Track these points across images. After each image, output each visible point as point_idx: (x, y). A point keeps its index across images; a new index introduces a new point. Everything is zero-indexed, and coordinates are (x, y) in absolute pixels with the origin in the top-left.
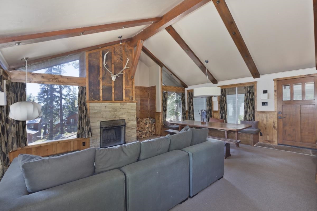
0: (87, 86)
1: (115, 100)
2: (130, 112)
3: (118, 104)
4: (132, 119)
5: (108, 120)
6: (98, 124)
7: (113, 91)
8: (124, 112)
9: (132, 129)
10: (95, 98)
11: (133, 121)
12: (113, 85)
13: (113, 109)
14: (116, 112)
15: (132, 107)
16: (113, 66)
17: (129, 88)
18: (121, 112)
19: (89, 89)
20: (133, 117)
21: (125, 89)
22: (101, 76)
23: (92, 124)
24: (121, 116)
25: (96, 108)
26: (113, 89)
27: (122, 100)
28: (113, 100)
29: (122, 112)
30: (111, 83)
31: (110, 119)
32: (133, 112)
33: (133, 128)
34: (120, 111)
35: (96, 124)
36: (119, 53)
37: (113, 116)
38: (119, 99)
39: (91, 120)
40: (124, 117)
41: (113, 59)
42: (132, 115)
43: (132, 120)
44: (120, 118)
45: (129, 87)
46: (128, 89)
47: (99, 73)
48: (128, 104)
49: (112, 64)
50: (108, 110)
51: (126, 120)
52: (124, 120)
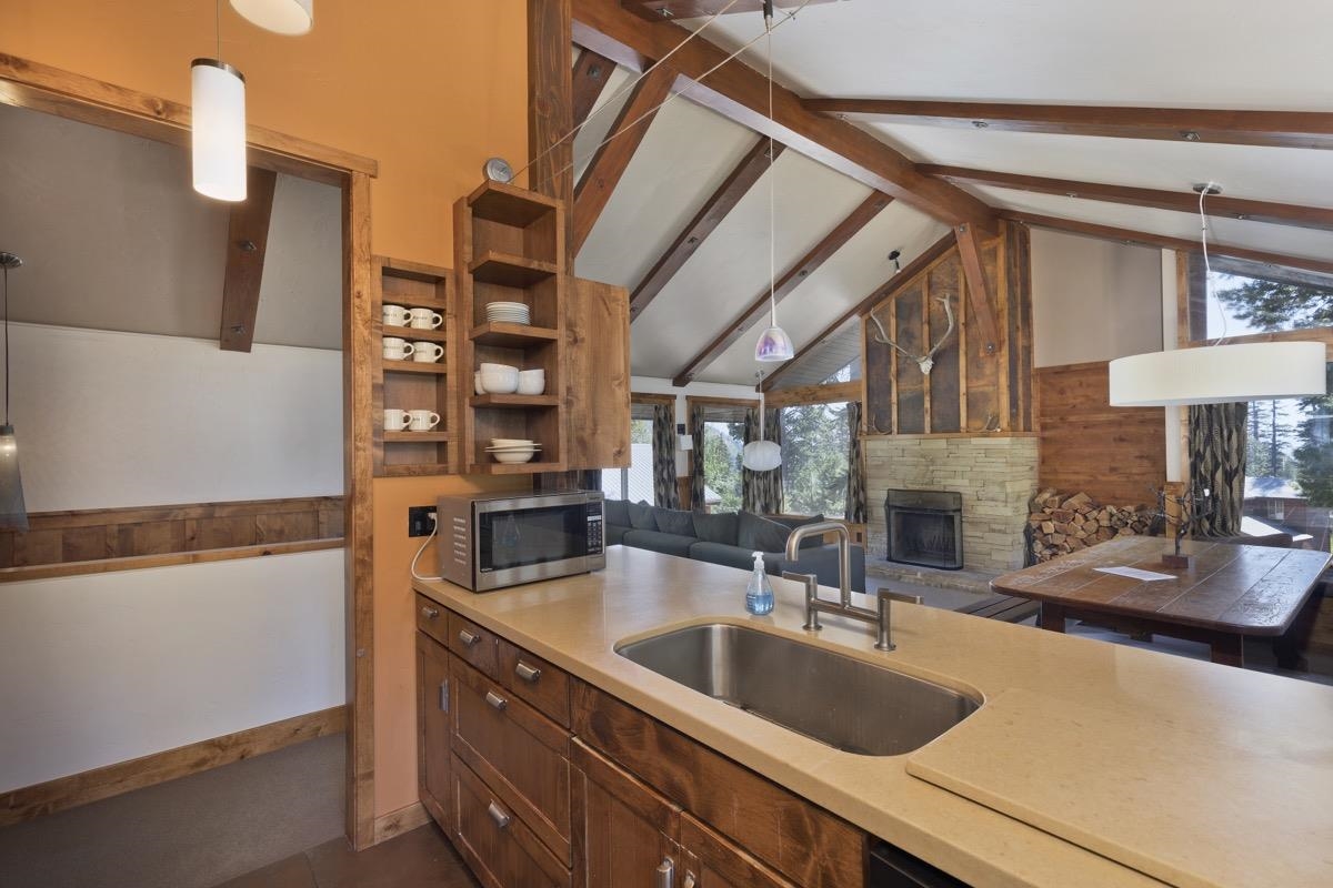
0: (864, 400)
1: (932, 432)
2: (985, 469)
3: (940, 444)
4: (990, 495)
5: (911, 487)
6: (883, 495)
7: (927, 405)
8: (959, 469)
9: (994, 531)
10: (881, 427)
11: (993, 503)
12: (927, 385)
13: (923, 456)
14: (931, 468)
15: (987, 451)
16: (926, 328)
17: (980, 386)
18: (948, 468)
19: (868, 406)
20: (997, 489)
21: (967, 394)
22: (893, 368)
23: (871, 494)
24: (950, 482)
25: (879, 454)
26: (927, 399)
27: (957, 429)
28: (928, 430)
29: (954, 468)
30: (922, 382)
31: (917, 487)
32: (996, 470)
33: (994, 526)
34: (945, 464)
35: (878, 494)
36: (947, 280)
37: (924, 476)
38: (947, 425)
39: (869, 482)
40: (960, 484)
41: (925, 310)
42: (994, 483)
43: (993, 500)
44: (945, 486)
45: (981, 383)
46: (981, 389)
47: (889, 362)
48: (976, 441)
49: (922, 324)
50: (909, 459)
51: (964, 496)
52: (958, 496)
